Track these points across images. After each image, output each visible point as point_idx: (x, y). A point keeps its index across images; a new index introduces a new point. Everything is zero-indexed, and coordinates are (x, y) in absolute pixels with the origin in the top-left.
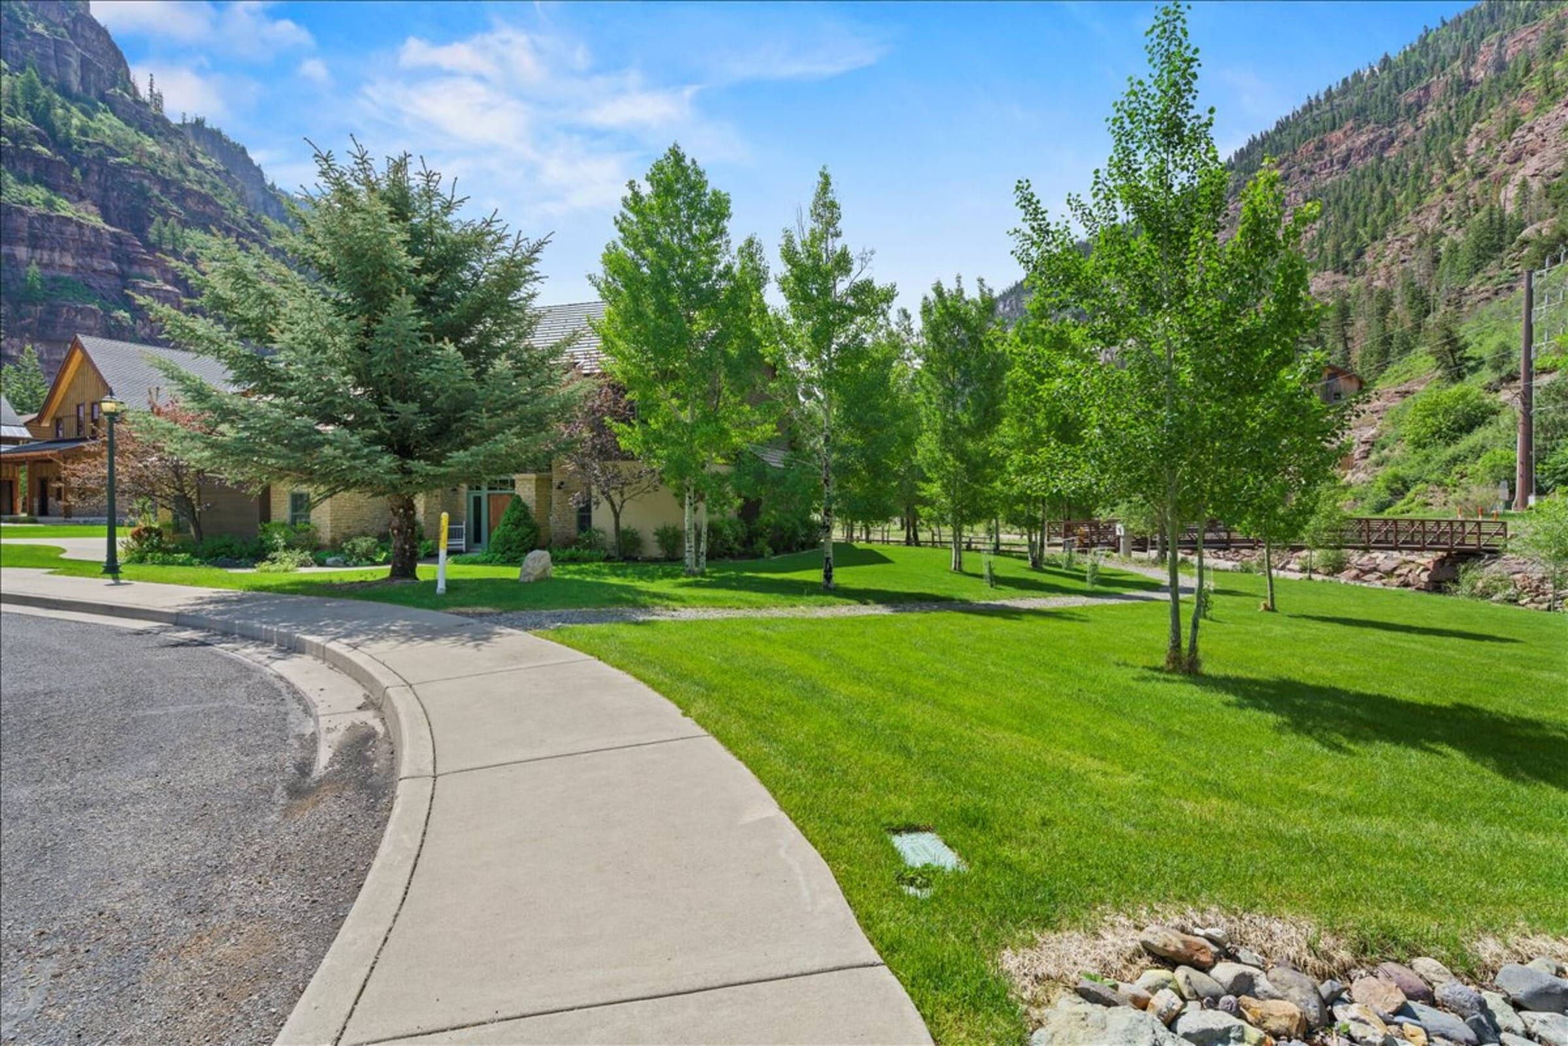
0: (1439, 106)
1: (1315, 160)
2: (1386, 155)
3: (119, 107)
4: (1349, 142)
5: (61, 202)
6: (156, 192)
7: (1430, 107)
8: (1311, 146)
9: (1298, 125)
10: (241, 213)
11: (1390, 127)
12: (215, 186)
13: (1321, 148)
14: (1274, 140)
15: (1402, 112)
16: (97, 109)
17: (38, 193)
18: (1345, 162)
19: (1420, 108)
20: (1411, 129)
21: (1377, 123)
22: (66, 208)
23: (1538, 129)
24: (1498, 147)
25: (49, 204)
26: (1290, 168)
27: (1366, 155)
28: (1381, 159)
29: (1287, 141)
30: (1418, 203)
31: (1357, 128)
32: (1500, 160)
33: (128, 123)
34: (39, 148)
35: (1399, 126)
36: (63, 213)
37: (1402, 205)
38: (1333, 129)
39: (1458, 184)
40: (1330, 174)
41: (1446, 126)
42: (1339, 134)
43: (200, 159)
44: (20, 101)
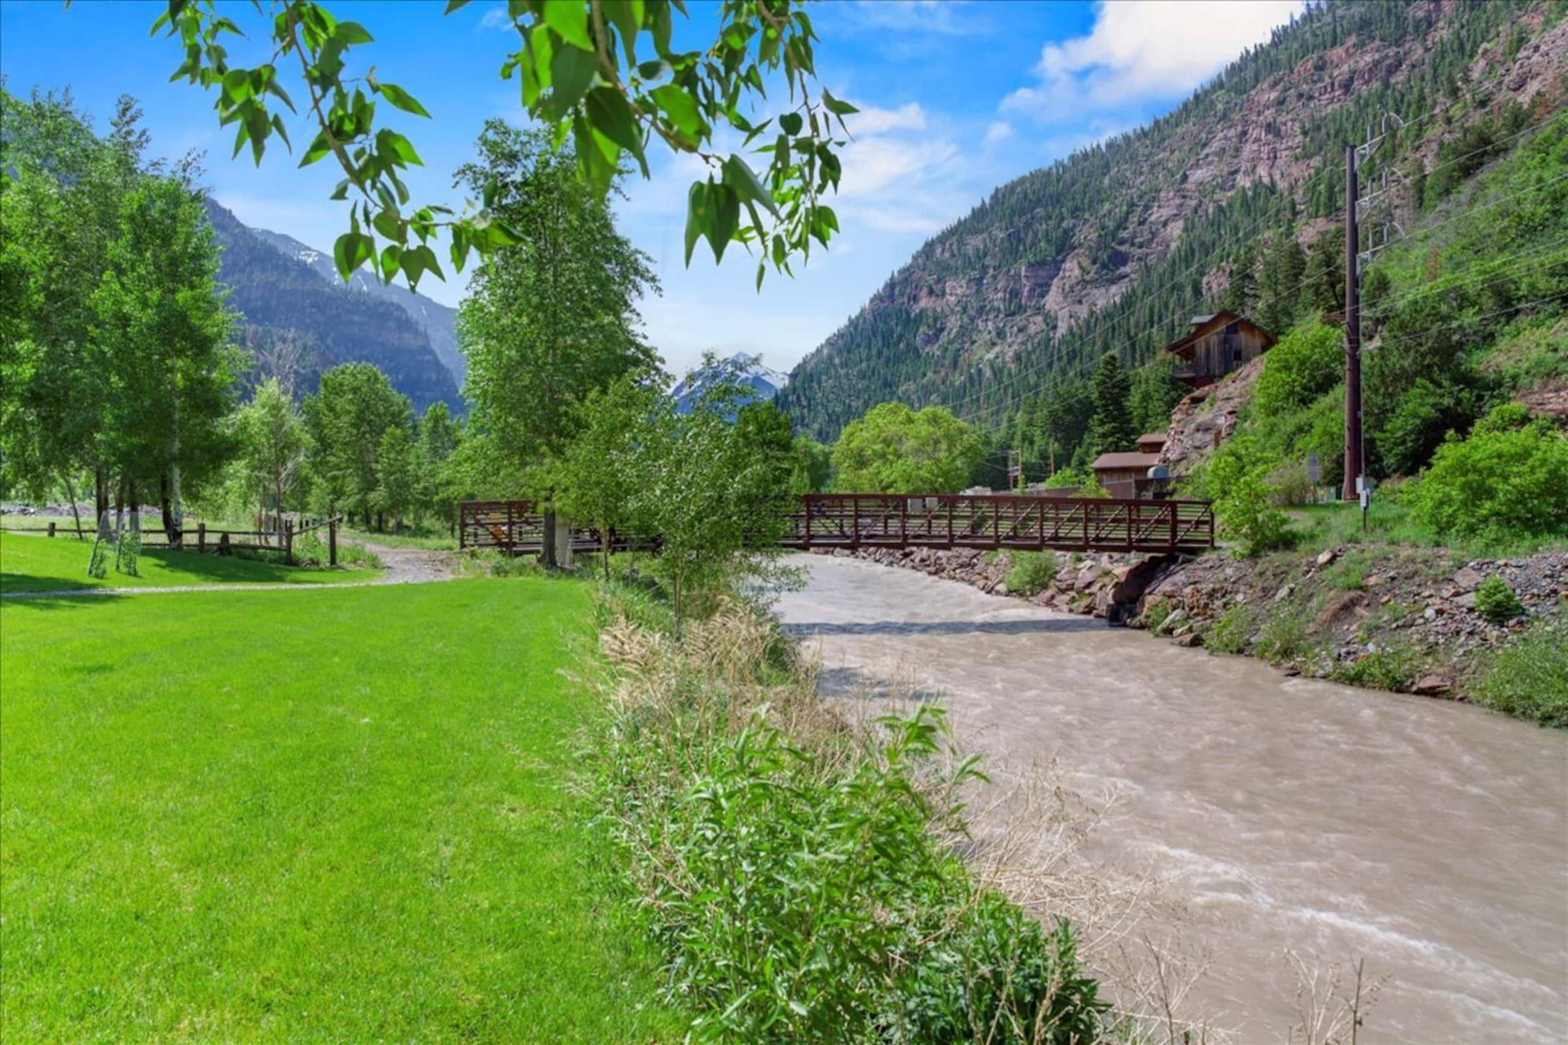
0: (1451, 23)
1: (1315, 82)
2: (1392, 81)
4: (1351, 62)
7: (1441, 24)
8: (1310, 64)
9: (1296, 38)
11: (1398, 46)
13: (1320, 67)
14: (1268, 55)
15: (1410, 29)
18: (1347, 86)
19: (1430, 25)
20: (1420, 51)
21: (1382, 40)
23: (1543, 48)
24: (1502, 71)
26: (1286, 90)
27: (1370, 80)
28: (1387, 85)
29: (1283, 57)
30: (1418, 136)
31: (1360, 45)
32: (1504, 87)
35: (1407, 46)
37: (1402, 140)
38: (1334, 44)
39: (1459, 114)
40: (1332, 100)
41: (1456, 46)
42: (1339, 51)
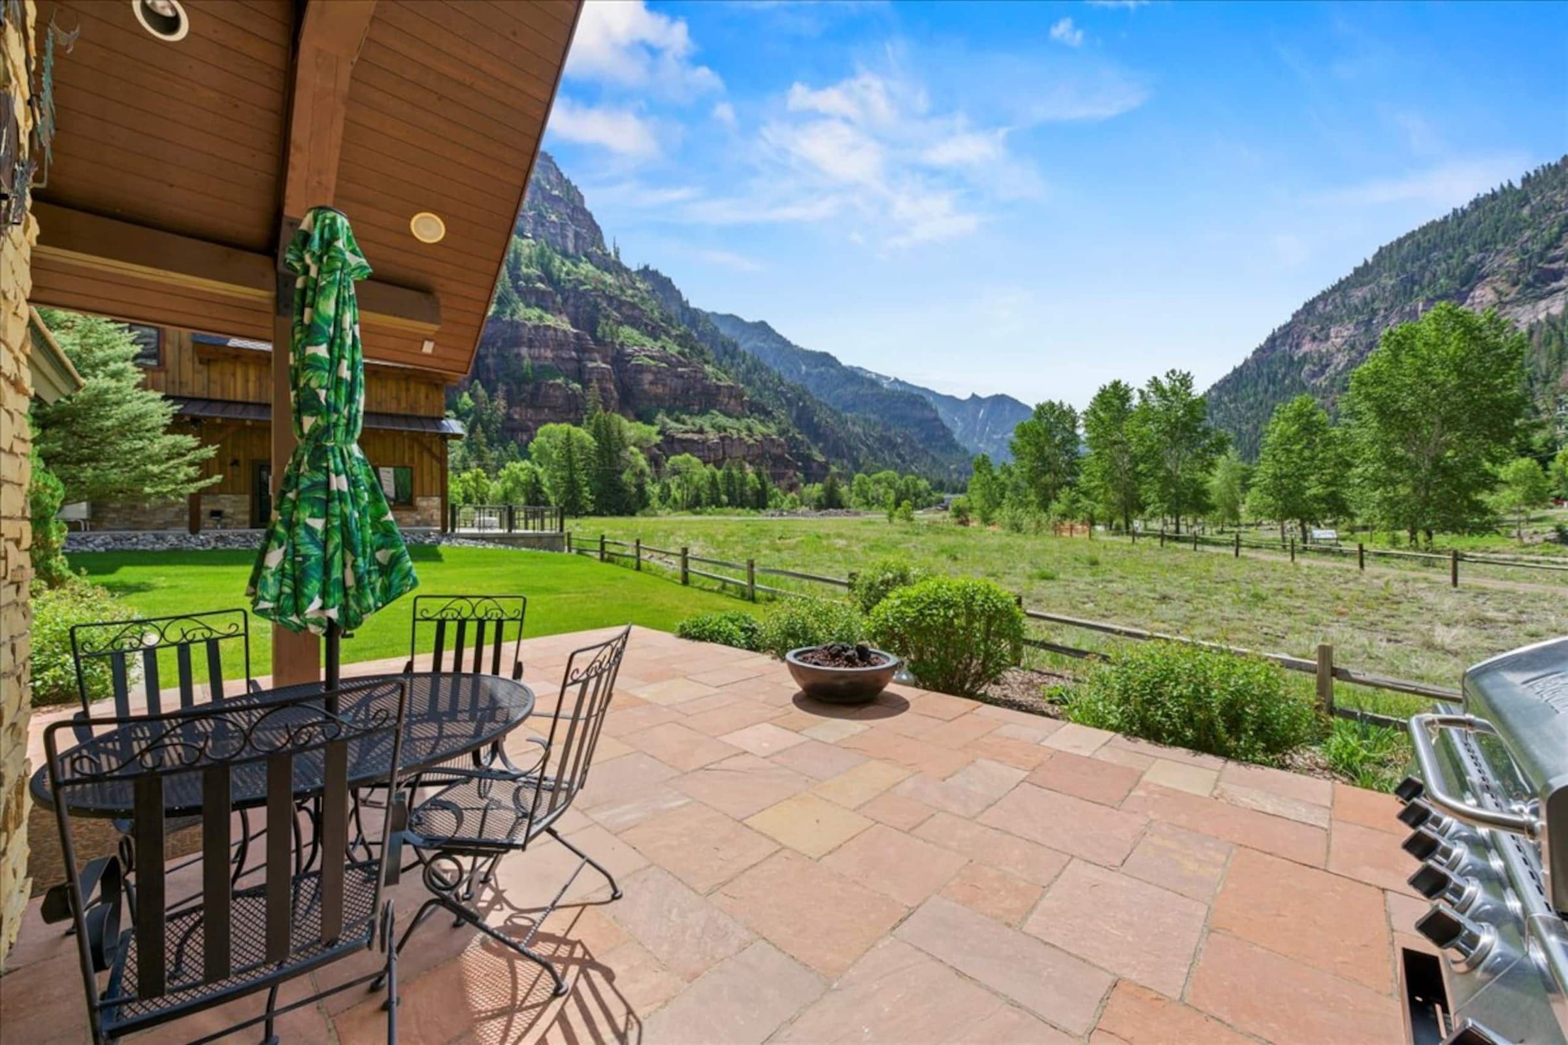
3: (594, 259)
5: (549, 316)
6: (605, 305)
10: (656, 313)
12: (643, 299)
16: (581, 261)
17: (535, 312)
22: (550, 320)
25: (540, 318)
33: (598, 268)
34: (539, 285)
36: (548, 323)
43: (638, 285)
44: (534, 259)
